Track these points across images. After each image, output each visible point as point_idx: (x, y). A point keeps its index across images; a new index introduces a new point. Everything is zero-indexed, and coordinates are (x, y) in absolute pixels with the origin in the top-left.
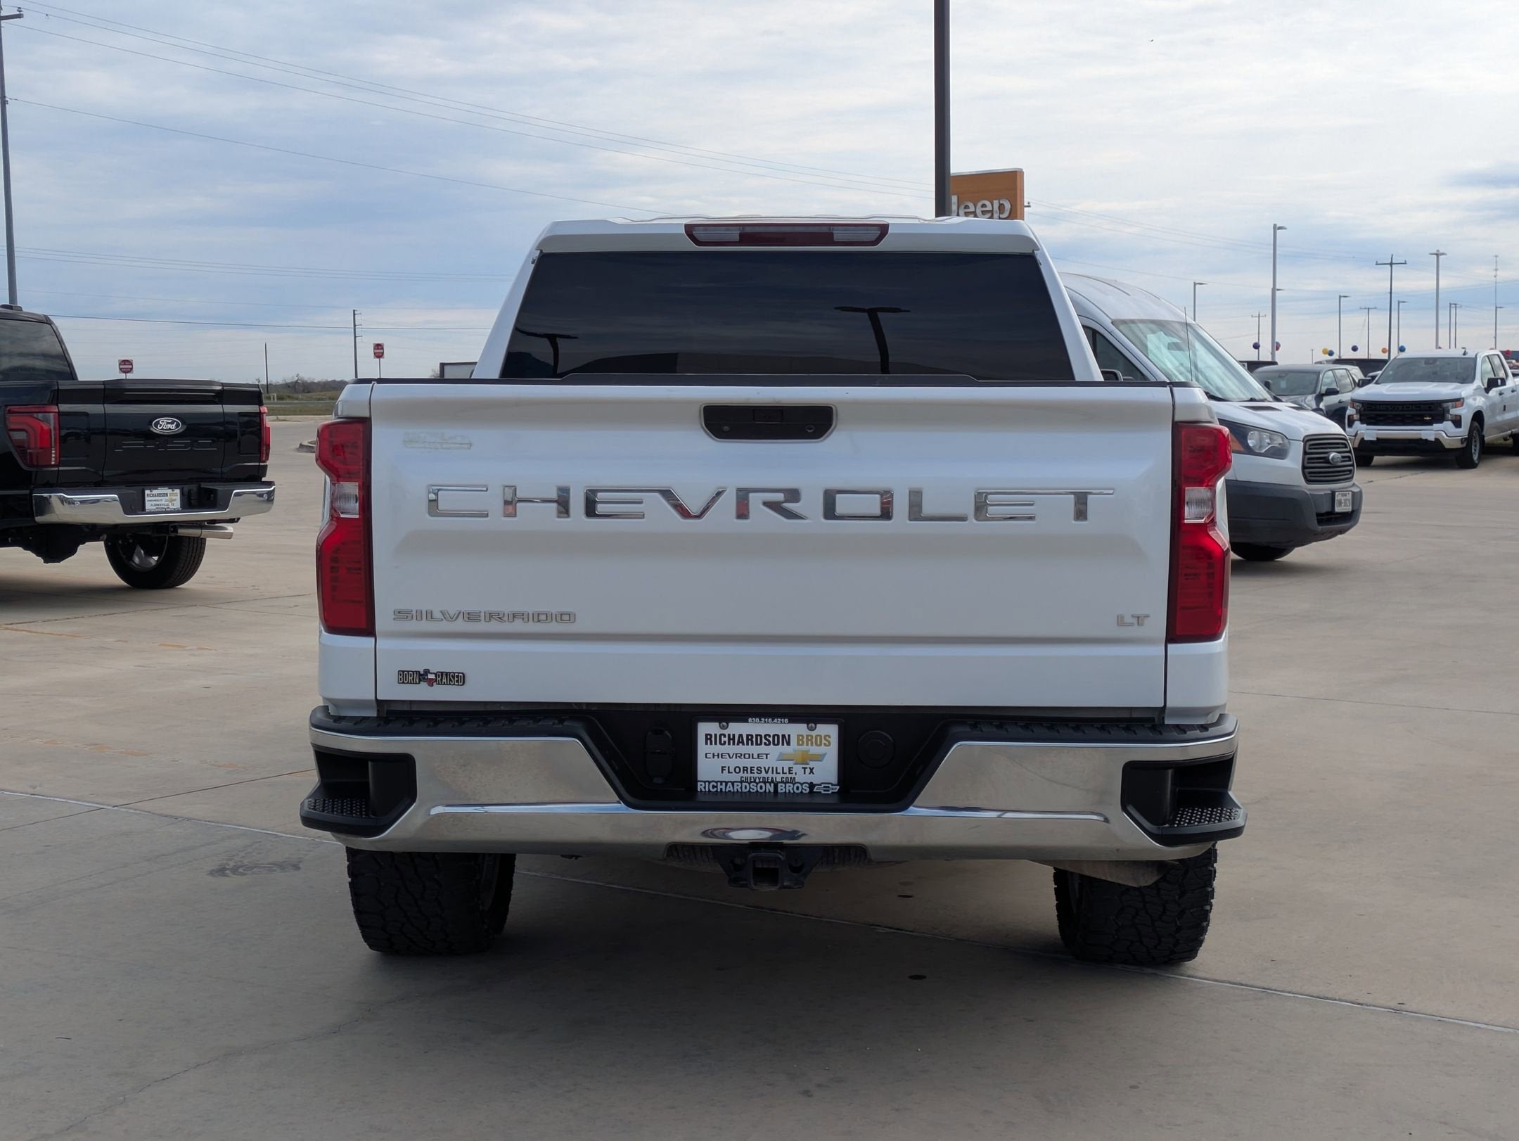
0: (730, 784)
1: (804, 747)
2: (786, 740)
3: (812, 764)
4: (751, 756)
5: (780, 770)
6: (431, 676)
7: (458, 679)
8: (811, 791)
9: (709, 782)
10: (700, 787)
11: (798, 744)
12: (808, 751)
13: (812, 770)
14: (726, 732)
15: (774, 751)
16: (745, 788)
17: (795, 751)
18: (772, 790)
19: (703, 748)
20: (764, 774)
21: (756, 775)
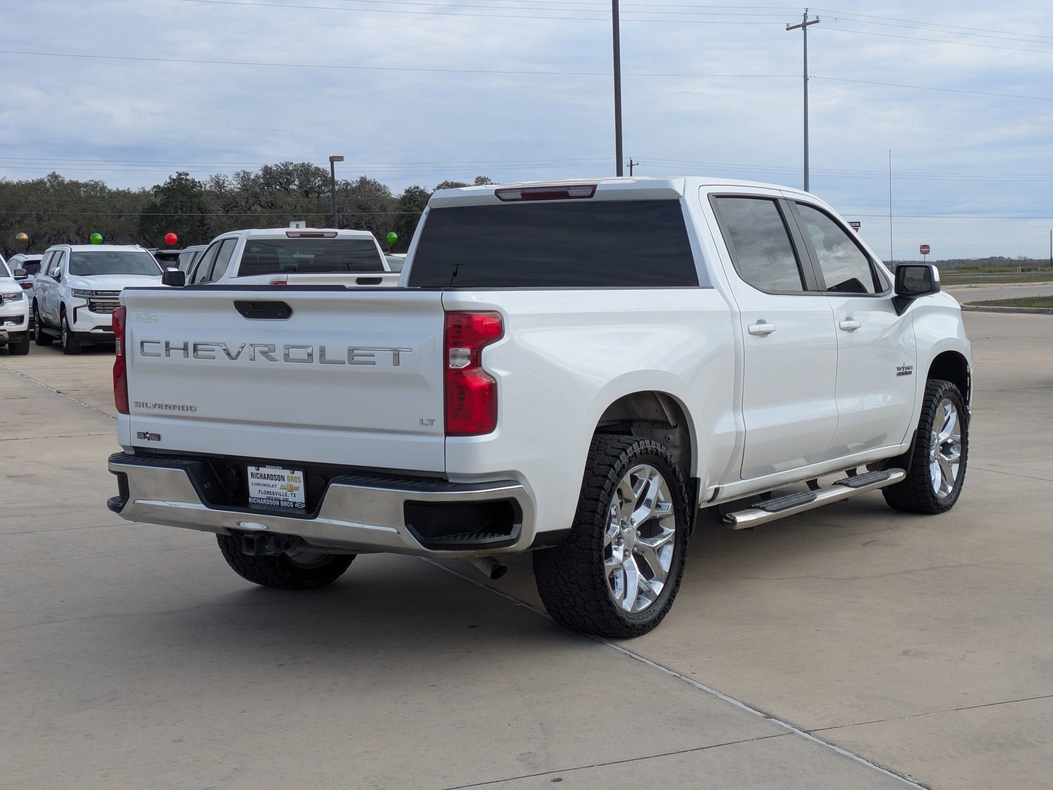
0: (261, 500)
1: (290, 483)
2: (282, 478)
3: (295, 492)
4: (269, 486)
5: (282, 494)
6: (148, 436)
7: (158, 437)
8: (294, 506)
9: (254, 498)
10: (250, 500)
11: (288, 481)
12: (292, 485)
13: (295, 495)
14: (259, 472)
15: (279, 483)
16: (268, 502)
17: (287, 484)
18: (278, 504)
19: (251, 480)
20: (275, 496)
21: (272, 496)
